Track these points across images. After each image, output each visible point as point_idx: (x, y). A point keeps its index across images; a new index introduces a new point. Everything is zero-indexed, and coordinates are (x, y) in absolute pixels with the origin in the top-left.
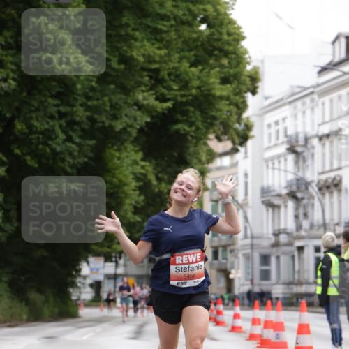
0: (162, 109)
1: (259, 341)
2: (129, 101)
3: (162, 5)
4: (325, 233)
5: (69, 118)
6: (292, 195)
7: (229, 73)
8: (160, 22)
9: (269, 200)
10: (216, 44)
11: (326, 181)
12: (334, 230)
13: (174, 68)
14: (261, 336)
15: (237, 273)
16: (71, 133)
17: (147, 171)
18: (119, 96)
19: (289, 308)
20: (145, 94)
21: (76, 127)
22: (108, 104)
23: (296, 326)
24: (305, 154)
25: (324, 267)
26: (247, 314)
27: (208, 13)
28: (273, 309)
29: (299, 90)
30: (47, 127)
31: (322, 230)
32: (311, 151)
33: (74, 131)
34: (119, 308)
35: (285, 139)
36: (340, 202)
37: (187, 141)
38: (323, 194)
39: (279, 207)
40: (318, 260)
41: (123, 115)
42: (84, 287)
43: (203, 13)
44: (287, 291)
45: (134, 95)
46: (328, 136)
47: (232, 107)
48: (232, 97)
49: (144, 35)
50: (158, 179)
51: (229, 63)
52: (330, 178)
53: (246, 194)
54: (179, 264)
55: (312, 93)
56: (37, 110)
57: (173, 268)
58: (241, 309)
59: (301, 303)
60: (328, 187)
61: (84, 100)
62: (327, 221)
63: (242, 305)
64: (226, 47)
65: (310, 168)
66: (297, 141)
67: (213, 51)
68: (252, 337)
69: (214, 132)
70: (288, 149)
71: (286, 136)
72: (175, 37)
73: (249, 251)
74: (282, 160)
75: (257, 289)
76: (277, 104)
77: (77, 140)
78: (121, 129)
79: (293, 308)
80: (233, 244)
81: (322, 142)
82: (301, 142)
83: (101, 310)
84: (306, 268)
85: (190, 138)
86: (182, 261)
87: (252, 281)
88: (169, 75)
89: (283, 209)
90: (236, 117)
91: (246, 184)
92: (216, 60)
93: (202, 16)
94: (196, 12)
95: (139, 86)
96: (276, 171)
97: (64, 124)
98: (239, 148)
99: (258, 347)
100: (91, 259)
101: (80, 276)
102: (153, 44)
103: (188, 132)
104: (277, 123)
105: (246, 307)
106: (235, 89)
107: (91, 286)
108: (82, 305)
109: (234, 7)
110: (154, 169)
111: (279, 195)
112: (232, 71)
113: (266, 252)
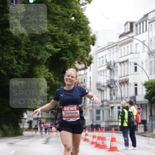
0: (57, 51)
1: (95, 145)
2: (43, 48)
3: (56, 9)
4: (122, 101)
5: (19, 55)
6: (109, 86)
7: (83, 37)
8: (56, 16)
9: (100, 88)
10: (78, 25)
11: (122, 80)
12: (126, 100)
13: (61, 35)
14: (96, 143)
15: (87, 117)
16: (20, 61)
17: (50, 76)
18: (39, 46)
19: (108, 131)
20: (50, 45)
21: (21, 58)
22: (35, 49)
23: (110, 138)
24: (114, 69)
25: (122, 115)
26: (91, 134)
27: (75, 13)
28: (101, 132)
29: (111, 44)
30: (10, 58)
31: (121, 100)
32: (117, 68)
33: (21, 60)
34: (39, 131)
35: (106, 64)
36: (128, 89)
37: (67, 64)
38: (121, 86)
39: (103, 91)
40: (119, 112)
41: (41, 53)
42: (25, 123)
43: (73, 12)
44: (107, 124)
45: (45, 45)
46: (123, 62)
47: (84, 51)
48: (85, 46)
49: (49, 21)
50: (55, 79)
51: (83, 33)
52: (124, 79)
53: (90, 86)
54: (66, 111)
55: (117, 45)
56: (6, 51)
57: (63, 112)
58: (88, 132)
59: (112, 129)
60: (123, 83)
61: (25, 48)
62: (123, 97)
63: (89, 130)
64: (82, 27)
65: (116, 75)
66: (111, 64)
67: (77, 28)
68: (93, 143)
69: (78, 60)
70: (107, 67)
71: (106, 62)
72: (61, 22)
73: (92, 108)
74: (105, 72)
75: (95, 124)
76: (103, 49)
77: (22, 63)
78: (40, 59)
79: (109, 131)
80: (85, 106)
81: (121, 65)
82: (112, 64)
83: (32, 132)
84: (114, 115)
85: (68, 63)
86: (67, 109)
87: (93, 120)
88: (59, 37)
89: (105, 91)
90: (86, 54)
91: (90, 81)
92: (78, 32)
93: (72, 14)
94: (70, 12)
95: (47, 42)
96: (102, 76)
97: (17, 57)
98: (88, 67)
99: (95, 147)
100: (28, 112)
101: (23, 118)
102: (53, 25)
103: (67, 60)
104: (103, 57)
105: (90, 131)
106: (86, 43)
107: (28, 122)
108: (24, 130)
109: (85, 10)
110: (53, 75)
111: (104, 86)
112: (84, 36)
113: (98, 109)
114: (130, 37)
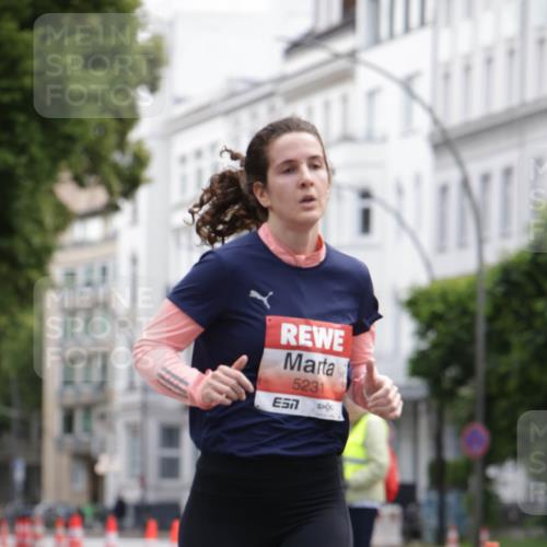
15: (112, 462)
29: (243, 86)
55: (271, 94)
69: (70, 167)
73: (137, 418)
75: (152, 497)
76: (200, 115)
80: (105, 403)
87: (142, 478)
90: (115, 138)
91: (134, 279)
98: (121, 202)
103: (14, 167)
104: (199, 154)
113: (172, 420)
114: (337, 56)
